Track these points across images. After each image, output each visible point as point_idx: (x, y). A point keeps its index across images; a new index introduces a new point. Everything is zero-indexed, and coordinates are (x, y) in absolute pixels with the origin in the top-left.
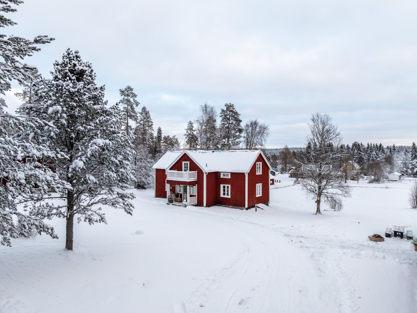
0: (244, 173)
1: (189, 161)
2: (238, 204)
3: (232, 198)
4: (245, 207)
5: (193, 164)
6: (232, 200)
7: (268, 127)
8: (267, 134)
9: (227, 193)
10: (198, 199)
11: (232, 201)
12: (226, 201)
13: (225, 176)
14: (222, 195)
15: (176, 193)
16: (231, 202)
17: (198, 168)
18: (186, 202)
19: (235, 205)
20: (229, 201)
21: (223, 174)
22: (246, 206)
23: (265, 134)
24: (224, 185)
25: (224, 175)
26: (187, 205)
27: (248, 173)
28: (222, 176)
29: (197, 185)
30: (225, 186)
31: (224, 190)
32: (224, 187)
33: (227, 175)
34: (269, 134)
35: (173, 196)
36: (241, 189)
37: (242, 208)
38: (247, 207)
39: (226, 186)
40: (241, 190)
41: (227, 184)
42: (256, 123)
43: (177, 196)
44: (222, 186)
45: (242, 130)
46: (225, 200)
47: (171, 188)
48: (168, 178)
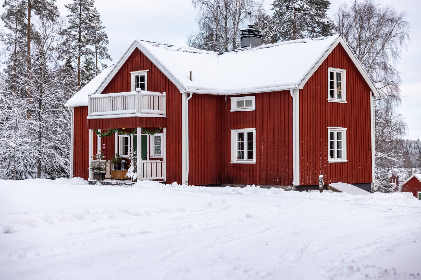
0: (289, 91)
1: (146, 69)
2: (274, 179)
3: (260, 162)
4: (292, 185)
5: (156, 74)
6: (260, 167)
7: (404, 19)
8: (402, 38)
9: (248, 152)
10: (170, 167)
11: (260, 172)
12: (245, 174)
13: (243, 106)
14: (234, 159)
15: (116, 157)
16: (258, 173)
17: (167, 85)
18: (134, 172)
19: (266, 181)
20: (251, 173)
21: (238, 102)
22: (296, 182)
23: (396, 39)
24: (241, 131)
25: (240, 104)
26: (136, 181)
27: (300, 90)
28: (234, 108)
29: (165, 130)
30: (243, 133)
31: (241, 146)
32: (241, 136)
33: (249, 103)
34: (406, 37)
35: (108, 166)
36: (281, 135)
37: (286, 186)
38: (298, 184)
39: (245, 131)
40: (283, 139)
41: (246, 127)
42: (370, 10)
43: (117, 166)
44: (234, 134)
45: (328, 26)
46: (242, 172)
47: (104, 148)
48: (92, 114)
